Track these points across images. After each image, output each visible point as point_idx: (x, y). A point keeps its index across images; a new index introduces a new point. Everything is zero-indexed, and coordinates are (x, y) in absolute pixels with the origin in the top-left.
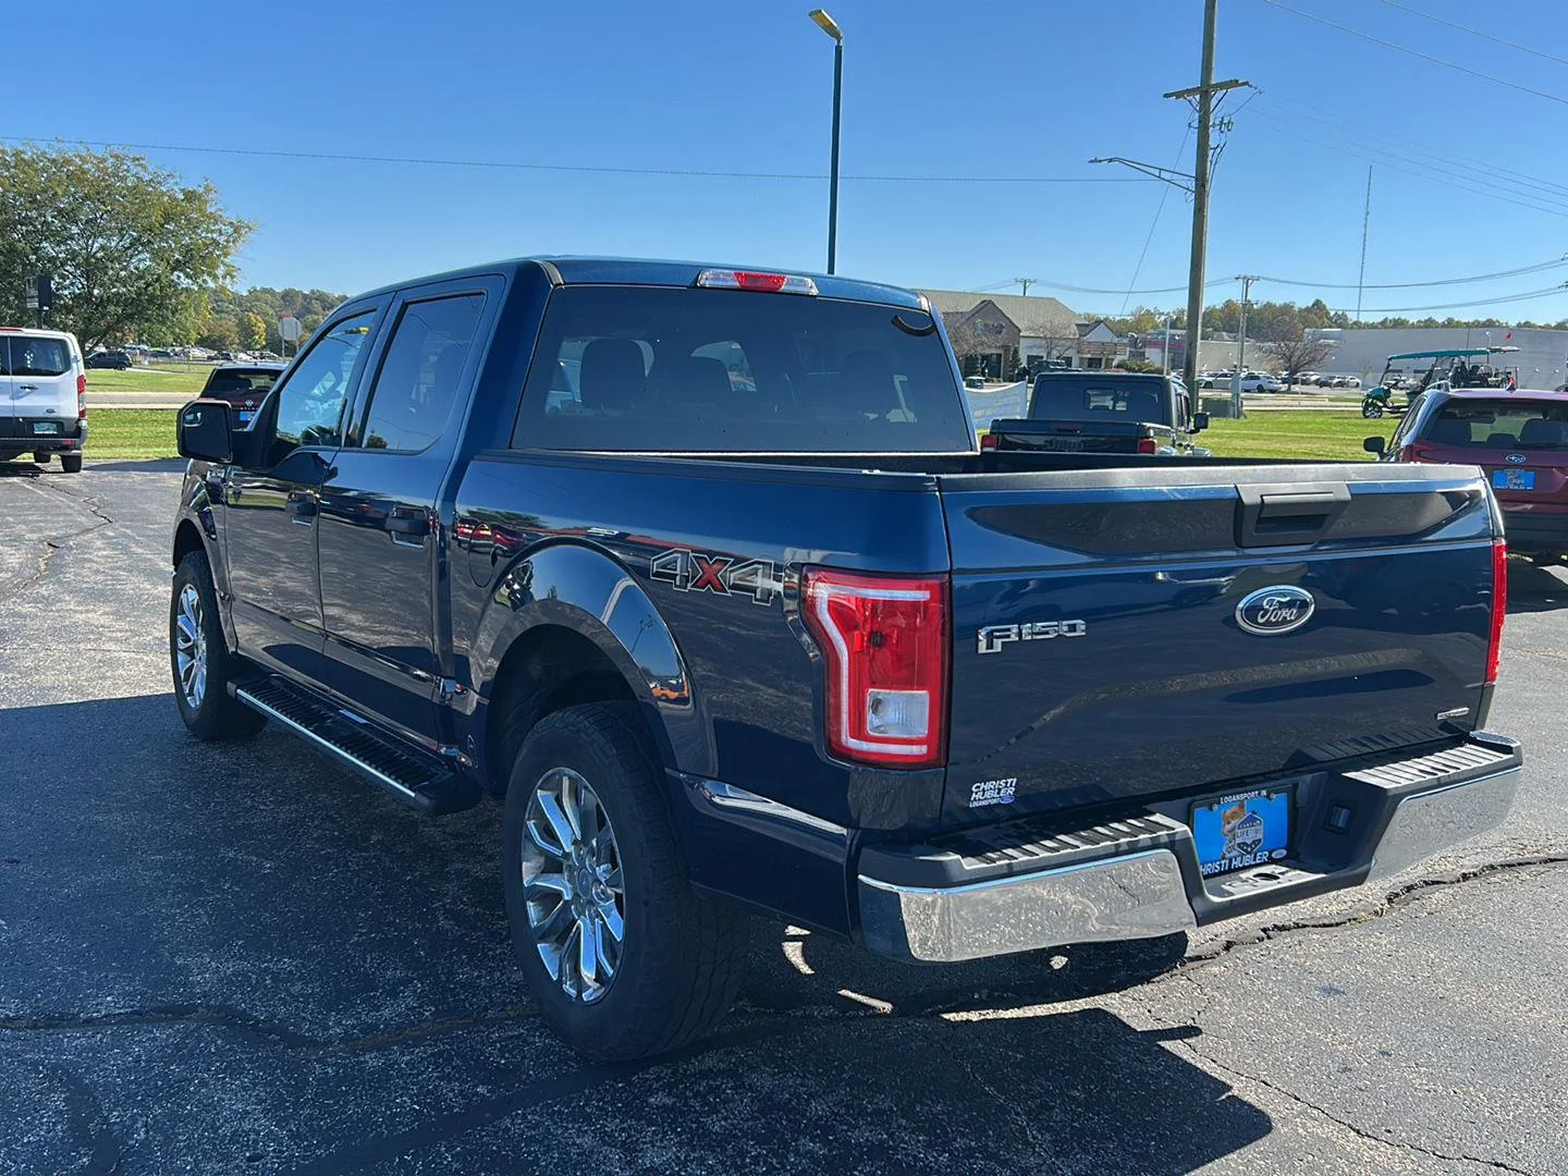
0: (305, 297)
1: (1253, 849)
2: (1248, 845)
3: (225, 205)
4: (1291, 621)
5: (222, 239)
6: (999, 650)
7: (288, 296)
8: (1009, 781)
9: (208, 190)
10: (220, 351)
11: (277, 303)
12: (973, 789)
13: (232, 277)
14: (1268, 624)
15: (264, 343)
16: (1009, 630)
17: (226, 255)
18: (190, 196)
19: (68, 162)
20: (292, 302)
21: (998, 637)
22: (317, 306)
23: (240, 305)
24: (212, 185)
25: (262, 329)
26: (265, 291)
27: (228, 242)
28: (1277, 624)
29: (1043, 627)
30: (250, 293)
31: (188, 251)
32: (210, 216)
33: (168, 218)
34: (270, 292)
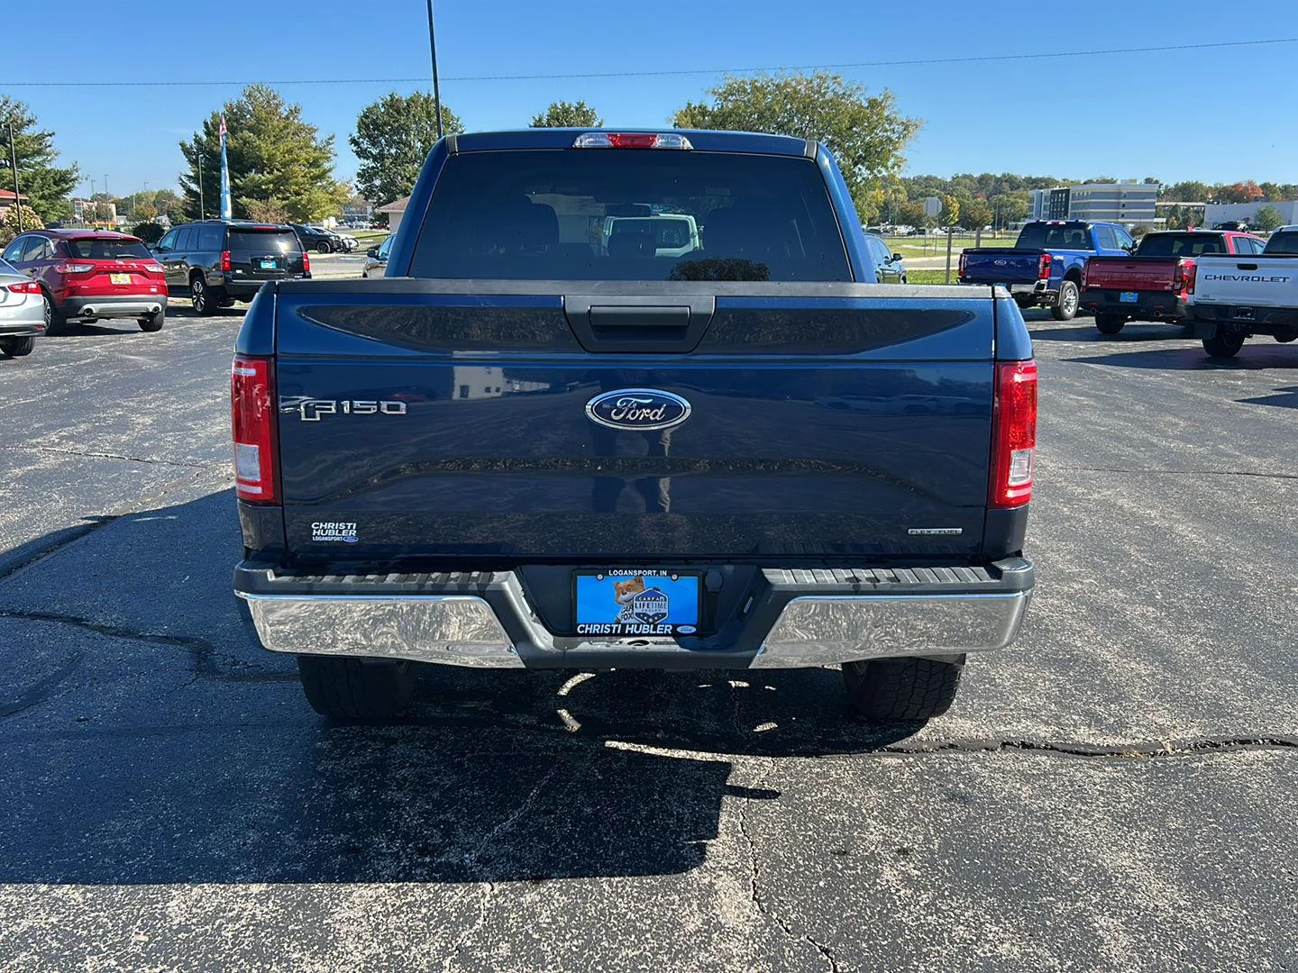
0: (998, 180)
1: (655, 621)
2: (649, 617)
3: (899, 109)
4: (656, 421)
5: (894, 137)
6: (319, 419)
7: (983, 180)
8: (349, 524)
9: (886, 98)
10: (917, 227)
11: (974, 186)
12: (313, 526)
13: (899, 166)
14: (624, 421)
15: (957, 220)
16: (330, 404)
17: (895, 149)
18: (873, 104)
19: (787, 85)
20: (987, 184)
21: (319, 409)
22: (1006, 186)
23: (944, 190)
24: (890, 94)
25: (956, 208)
26: (965, 177)
27: (899, 138)
28: (636, 422)
29: (361, 404)
30: (954, 179)
31: (868, 148)
32: (887, 118)
33: (854, 122)
34: (969, 177)
